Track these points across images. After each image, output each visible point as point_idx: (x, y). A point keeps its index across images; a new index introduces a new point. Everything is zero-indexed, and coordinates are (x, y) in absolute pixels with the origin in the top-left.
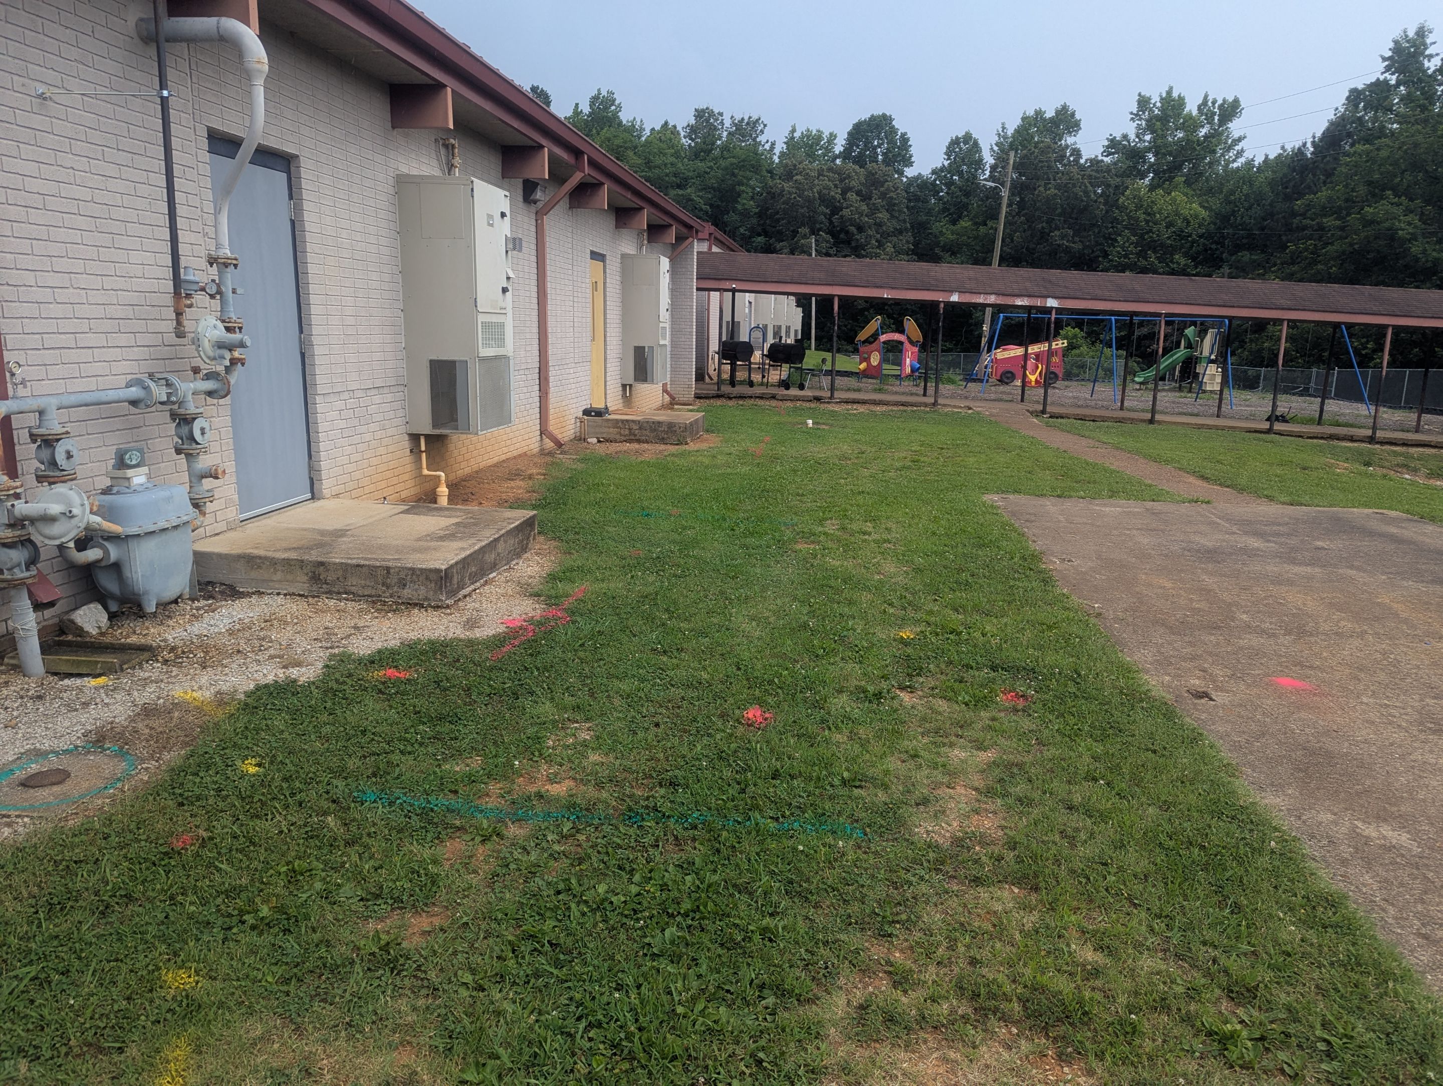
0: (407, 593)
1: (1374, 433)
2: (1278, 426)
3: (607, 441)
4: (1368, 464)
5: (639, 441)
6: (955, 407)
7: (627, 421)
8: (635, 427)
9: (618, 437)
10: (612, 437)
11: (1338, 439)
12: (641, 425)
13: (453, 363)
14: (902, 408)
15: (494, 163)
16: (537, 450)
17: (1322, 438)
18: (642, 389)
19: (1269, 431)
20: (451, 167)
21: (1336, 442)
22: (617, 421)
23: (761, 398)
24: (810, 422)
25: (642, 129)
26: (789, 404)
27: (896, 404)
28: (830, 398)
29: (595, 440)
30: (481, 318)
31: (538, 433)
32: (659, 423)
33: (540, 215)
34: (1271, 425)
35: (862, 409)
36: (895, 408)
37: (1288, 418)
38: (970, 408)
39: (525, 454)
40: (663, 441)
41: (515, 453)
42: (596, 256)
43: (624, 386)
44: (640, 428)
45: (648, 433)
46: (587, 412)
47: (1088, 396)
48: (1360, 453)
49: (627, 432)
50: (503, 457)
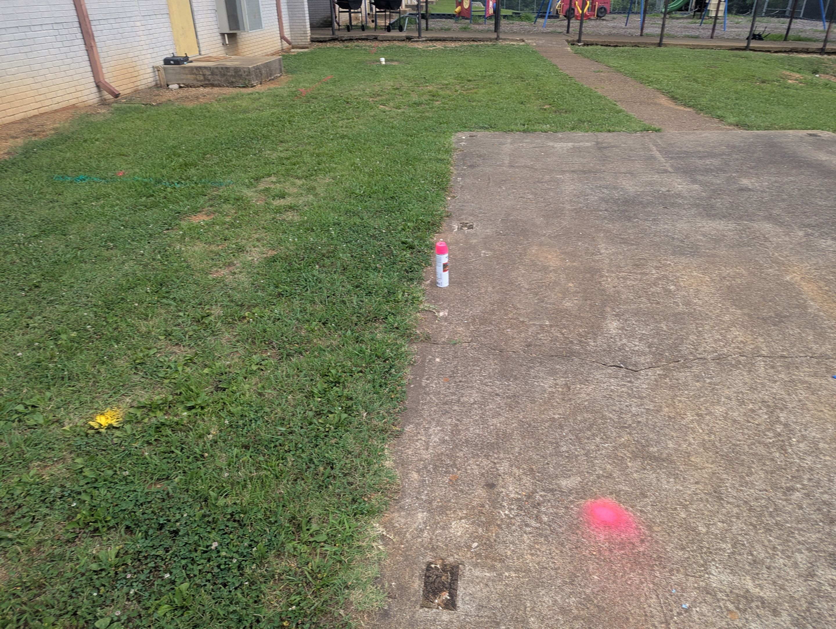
1: (825, 45)
2: (754, 44)
3: (188, 86)
4: (815, 72)
5: (213, 85)
6: (512, 40)
7: (200, 68)
8: (208, 73)
9: (195, 82)
10: (190, 82)
11: (796, 52)
14: (472, 43)
16: (96, 100)
17: (785, 52)
19: (746, 48)
21: (795, 55)
22: (192, 68)
23: (367, 39)
24: (383, 60)
26: (386, 44)
27: (468, 40)
28: (419, 37)
29: (176, 86)
31: (94, 85)
32: (227, 68)
34: (748, 43)
35: (439, 45)
36: (466, 44)
37: (763, 36)
38: (523, 41)
39: (74, 106)
40: (232, 84)
41: (56, 107)
43: (223, 35)
44: (213, 74)
45: (218, 78)
47: (623, 25)
48: (811, 62)
49: (202, 78)
50: (36, 112)
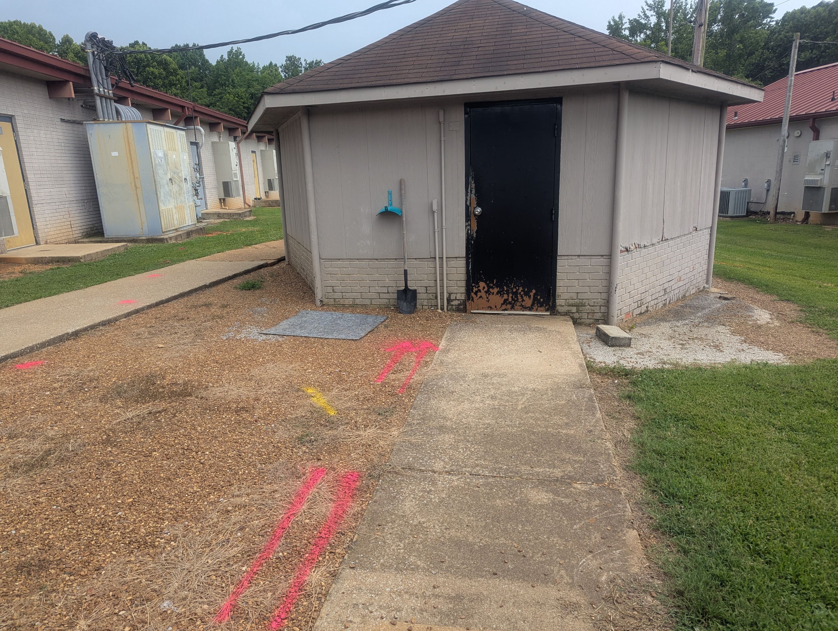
0: (234, 217)
12: (272, 202)
13: (228, 182)
15: (227, 133)
18: (272, 192)
20: (220, 137)
25: (258, 67)
30: (233, 172)
33: (238, 144)
42: (253, 152)
46: (255, 199)
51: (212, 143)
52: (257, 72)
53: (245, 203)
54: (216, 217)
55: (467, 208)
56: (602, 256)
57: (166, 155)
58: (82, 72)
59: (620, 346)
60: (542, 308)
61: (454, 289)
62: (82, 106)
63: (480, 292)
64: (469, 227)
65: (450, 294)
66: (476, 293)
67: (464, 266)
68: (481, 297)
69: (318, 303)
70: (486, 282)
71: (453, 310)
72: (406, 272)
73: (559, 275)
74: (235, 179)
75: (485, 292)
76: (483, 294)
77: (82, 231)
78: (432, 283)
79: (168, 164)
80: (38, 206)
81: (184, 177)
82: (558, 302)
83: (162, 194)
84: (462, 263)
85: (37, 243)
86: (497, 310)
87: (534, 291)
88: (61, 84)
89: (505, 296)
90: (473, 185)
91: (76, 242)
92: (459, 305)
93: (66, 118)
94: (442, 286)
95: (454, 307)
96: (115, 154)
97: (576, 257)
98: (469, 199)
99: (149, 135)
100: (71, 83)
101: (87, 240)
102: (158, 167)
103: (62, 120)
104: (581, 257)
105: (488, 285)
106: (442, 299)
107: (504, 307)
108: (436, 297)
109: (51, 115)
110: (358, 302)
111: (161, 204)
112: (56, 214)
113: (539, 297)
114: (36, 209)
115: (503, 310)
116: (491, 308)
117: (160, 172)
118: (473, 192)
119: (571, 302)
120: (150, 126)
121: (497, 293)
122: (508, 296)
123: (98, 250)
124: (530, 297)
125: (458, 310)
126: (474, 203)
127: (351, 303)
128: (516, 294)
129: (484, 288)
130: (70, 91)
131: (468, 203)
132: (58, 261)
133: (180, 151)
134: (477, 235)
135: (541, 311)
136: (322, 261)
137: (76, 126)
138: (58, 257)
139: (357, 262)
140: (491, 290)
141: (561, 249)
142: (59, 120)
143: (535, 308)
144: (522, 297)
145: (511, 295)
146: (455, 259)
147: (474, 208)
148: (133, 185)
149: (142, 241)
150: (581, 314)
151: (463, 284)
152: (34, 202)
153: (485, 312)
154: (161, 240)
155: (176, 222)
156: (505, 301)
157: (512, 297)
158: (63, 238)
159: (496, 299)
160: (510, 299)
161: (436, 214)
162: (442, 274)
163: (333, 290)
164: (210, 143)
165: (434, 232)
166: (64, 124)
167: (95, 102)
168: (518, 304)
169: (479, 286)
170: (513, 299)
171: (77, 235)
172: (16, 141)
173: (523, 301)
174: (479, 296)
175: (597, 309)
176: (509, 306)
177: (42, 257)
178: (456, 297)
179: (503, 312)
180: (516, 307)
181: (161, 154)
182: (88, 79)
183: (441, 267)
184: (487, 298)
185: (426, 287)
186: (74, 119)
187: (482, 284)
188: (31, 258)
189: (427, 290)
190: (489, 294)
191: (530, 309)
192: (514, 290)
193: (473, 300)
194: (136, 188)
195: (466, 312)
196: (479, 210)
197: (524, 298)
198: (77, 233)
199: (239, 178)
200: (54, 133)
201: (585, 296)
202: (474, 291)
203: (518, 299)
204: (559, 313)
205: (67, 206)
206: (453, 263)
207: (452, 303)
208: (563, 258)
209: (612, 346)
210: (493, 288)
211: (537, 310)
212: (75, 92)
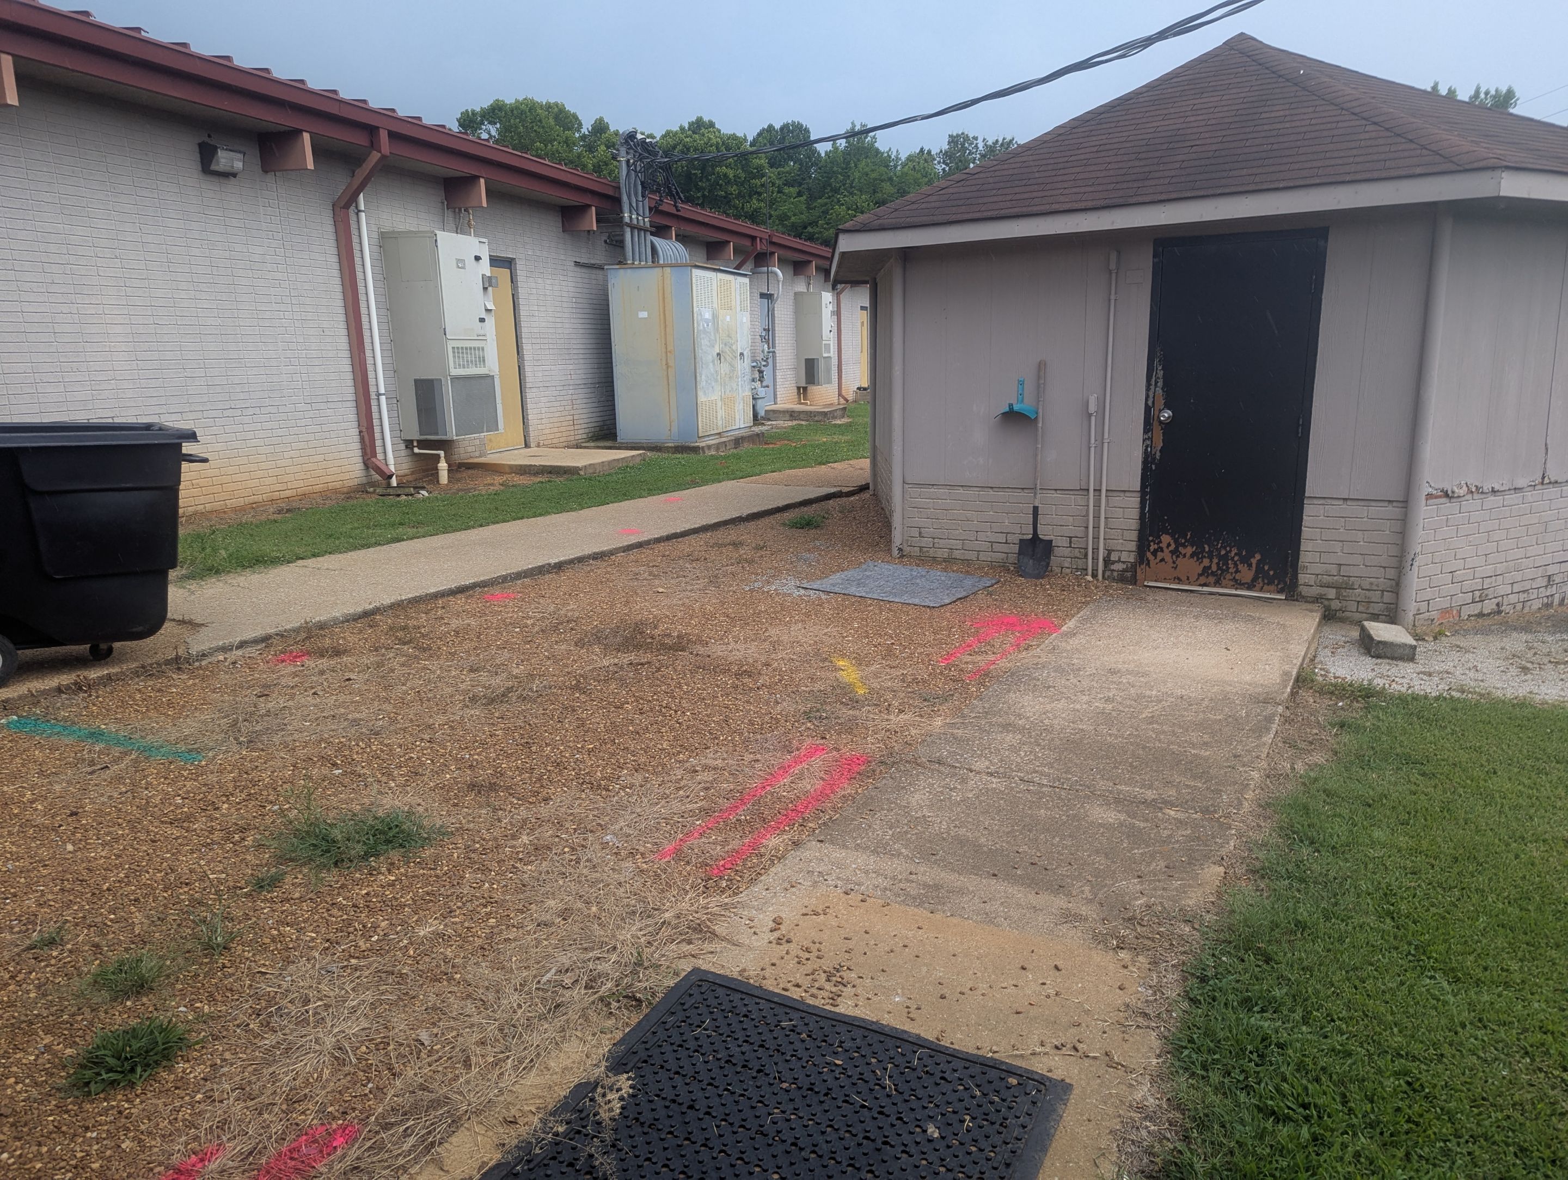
0: (817, 418)
13: (813, 359)
20: (809, 284)
25: (898, 158)
30: (825, 342)
33: (838, 295)
42: (863, 309)
46: (859, 389)
51: (796, 294)
52: (896, 167)
53: (840, 395)
54: (787, 417)
55: (1148, 409)
56: (1390, 501)
57: (715, 316)
58: (611, 193)
59: (1393, 658)
60: (1272, 587)
61: (1117, 544)
62: (605, 242)
63: (1162, 551)
64: (1148, 442)
65: (1110, 552)
66: (1155, 553)
67: (1138, 506)
68: (1162, 560)
69: (895, 552)
70: (1173, 536)
71: (1114, 579)
72: (1036, 509)
73: (1306, 532)
74: (825, 355)
75: (1172, 552)
76: (1166, 554)
77: (587, 431)
78: (1079, 532)
79: (717, 330)
80: (533, 390)
81: (739, 351)
82: (1302, 578)
83: (703, 377)
84: (1135, 501)
85: (527, 445)
86: (1189, 584)
87: (1258, 557)
88: (582, 209)
89: (1206, 562)
90: (1161, 373)
91: (578, 447)
92: (1124, 571)
93: (582, 261)
94: (1096, 538)
95: (1115, 574)
96: (643, 315)
97: (1341, 502)
98: (1151, 395)
99: (694, 286)
100: (594, 208)
101: (592, 444)
102: (703, 336)
103: (577, 264)
104: (1349, 503)
105: (1176, 541)
106: (1095, 559)
107: (1203, 580)
108: (1086, 556)
109: (562, 257)
110: (957, 554)
111: (700, 393)
112: (555, 404)
113: (1266, 568)
114: (530, 395)
115: (1200, 585)
116: (1179, 580)
117: (704, 342)
118: (1160, 384)
119: (1326, 579)
120: (696, 273)
121: (1192, 556)
122: (1211, 561)
123: (604, 460)
124: (1250, 565)
125: (1122, 579)
126: (1160, 402)
127: (946, 556)
128: (1224, 559)
129: (1169, 545)
130: (591, 221)
131: (1150, 403)
132: (550, 473)
133: (738, 309)
134: (1161, 456)
135: (1269, 592)
136: (907, 486)
137: (594, 271)
138: (551, 466)
139: (961, 491)
140: (1180, 549)
141: (1314, 484)
142: (573, 264)
143: (1258, 586)
144: (1236, 565)
145: (1215, 561)
146: (1122, 494)
147: (1160, 411)
148: (664, 363)
149: (668, 449)
150: (1344, 603)
151: (1134, 535)
152: (528, 385)
153: (1168, 586)
154: (695, 450)
155: (720, 423)
156: (1206, 569)
157: (1218, 564)
158: (562, 440)
159: (1190, 566)
160: (1214, 568)
161: (1093, 419)
162: (1097, 517)
163: (920, 533)
164: (792, 294)
165: (1089, 448)
166: (578, 269)
167: (623, 235)
168: (1229, 576)
169: (1161, 542)
170: (1219, 568)
171: (580, 437)
172: (513, 295)
173: (1237, 571)
174: (1159, 558)
175: (1375, 596)
176: (1212, 579)
177: (531, 466)
178: (1120, 558)
179: (1200, 588)
180: (1224, 582)
181: (707, 315)
182: (617, 201)
183: (1097, 505)
184: (1174, 562)
185: (1071, 537)
186: (592, 262)
187: (1166, 539)
188: (516, 466)
189: (1070, 542)
190: (1178, 557)
191: (1250, 587)
192: (1223, 552)
193: (1148, 564)
194: (667, 368)
195: (1135, 584)
196: (1167, 414)
197: (1240, 567)
198: (580, 433)
199: (833, 353)
200: (564, 283)
201: (1353, 571)
202: (1152, 548)
203: (1228, 568)
204: (1303, 597)
205: (570, 392)
206: (1117, 500)
207: (1113, 567)
208: (1316, 501)
209: (1378, 657)
210: (1184, 546)
211: (1261, 590)
212: (598, 221)
